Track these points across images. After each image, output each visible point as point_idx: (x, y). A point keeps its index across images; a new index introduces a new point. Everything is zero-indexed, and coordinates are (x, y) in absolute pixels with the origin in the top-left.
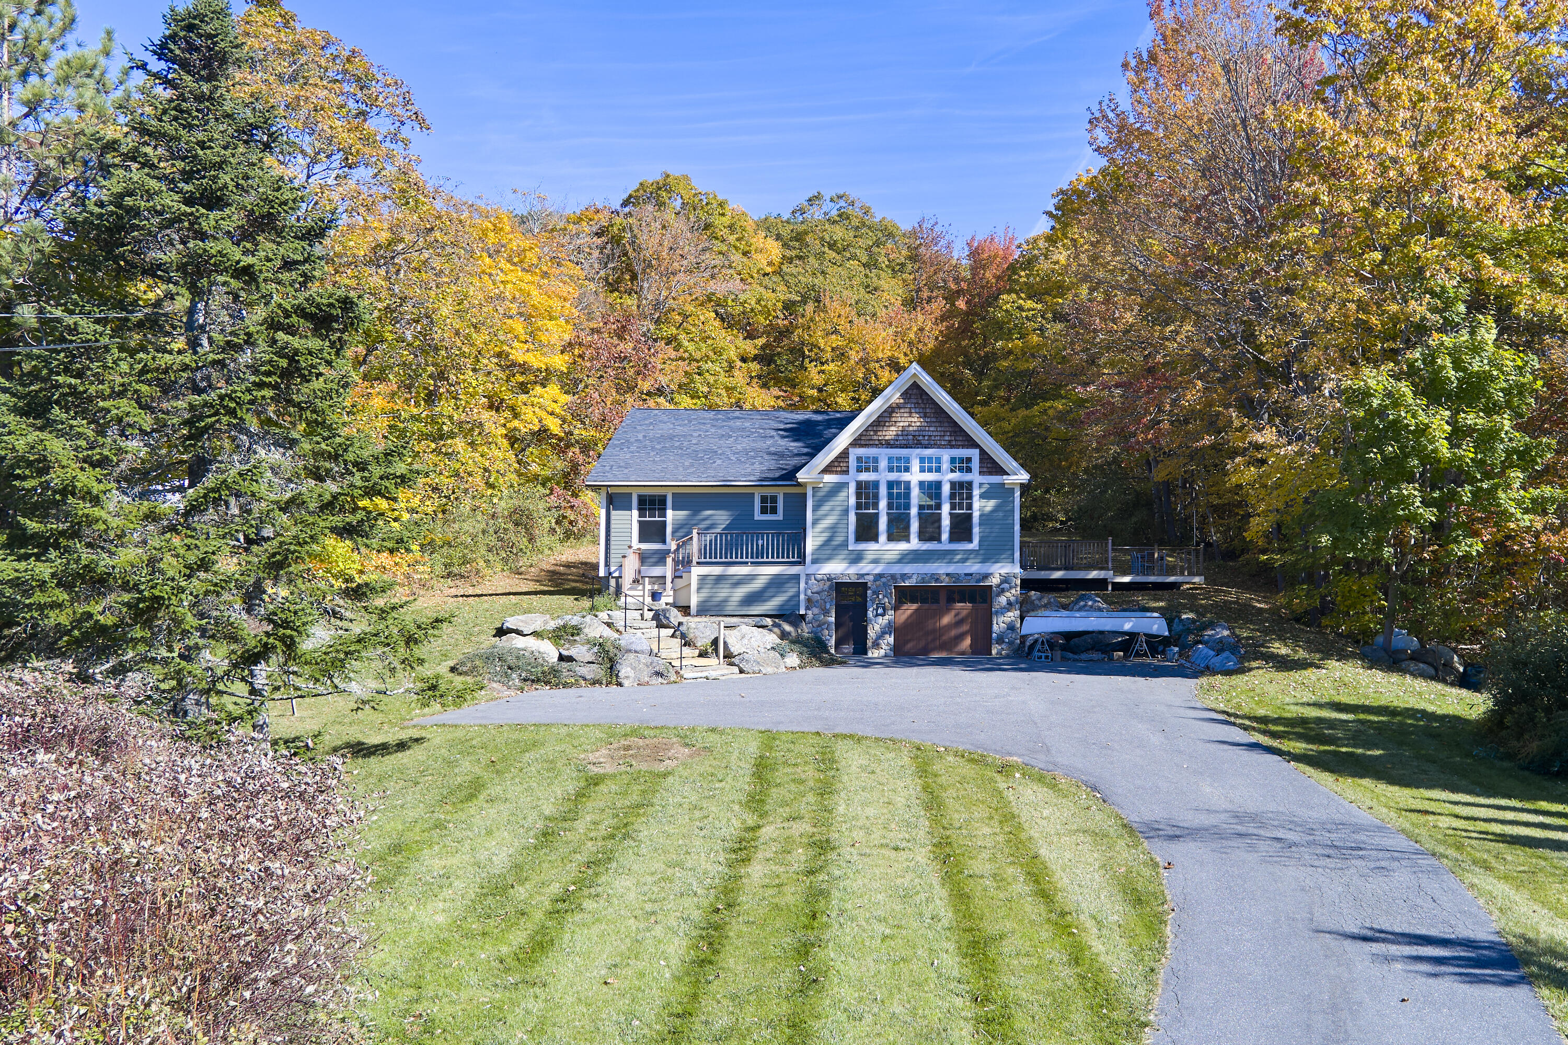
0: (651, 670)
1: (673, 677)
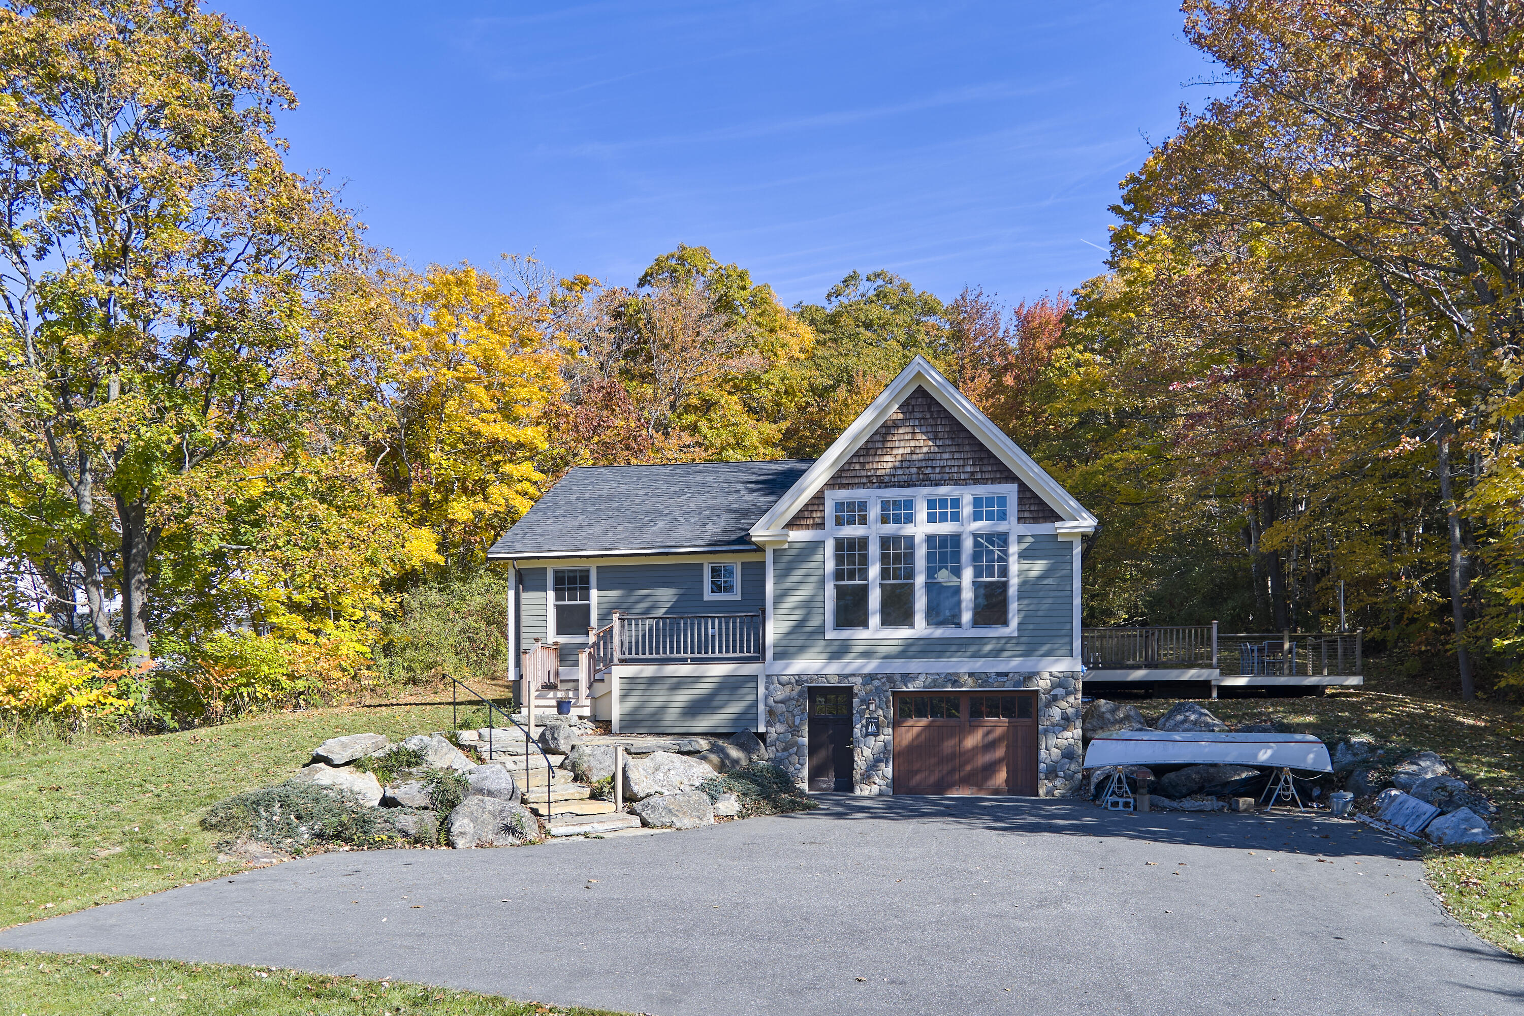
0: (501, 820)
1: (532, 833)
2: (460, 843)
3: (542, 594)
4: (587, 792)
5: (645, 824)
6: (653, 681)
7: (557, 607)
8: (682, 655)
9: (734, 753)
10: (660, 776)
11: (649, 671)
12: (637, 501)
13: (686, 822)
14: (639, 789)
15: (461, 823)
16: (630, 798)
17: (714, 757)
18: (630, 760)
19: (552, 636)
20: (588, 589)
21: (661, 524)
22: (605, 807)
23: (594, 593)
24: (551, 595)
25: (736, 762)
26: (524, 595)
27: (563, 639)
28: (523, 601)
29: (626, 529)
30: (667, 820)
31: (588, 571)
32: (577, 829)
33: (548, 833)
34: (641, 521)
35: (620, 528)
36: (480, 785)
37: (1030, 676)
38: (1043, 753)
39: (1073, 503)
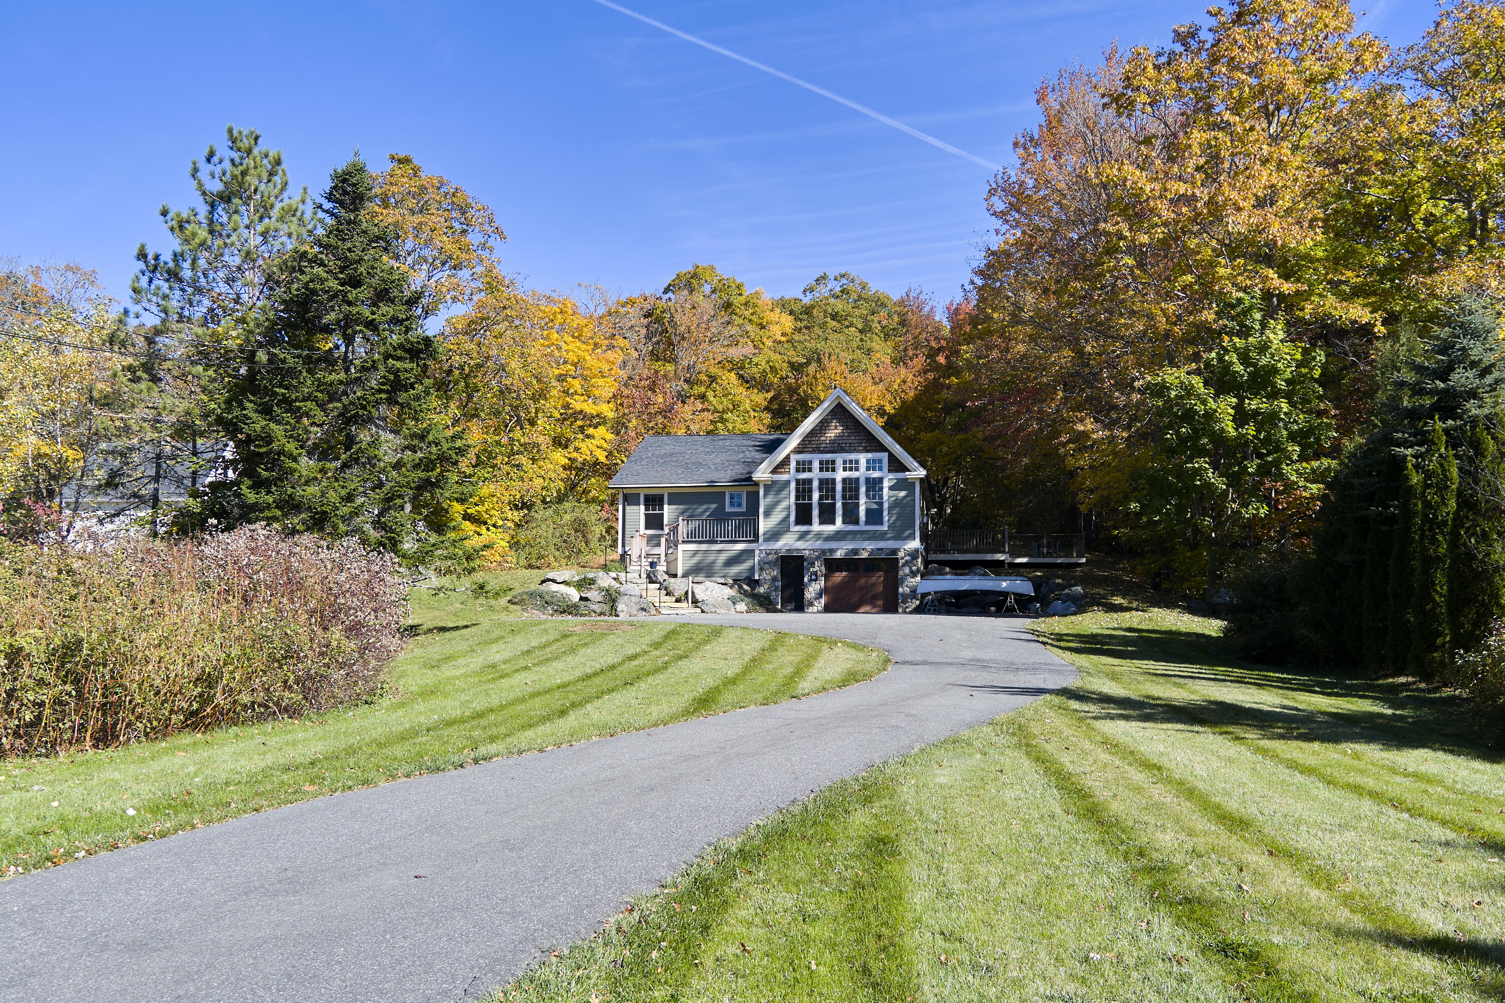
0: (639, 607)
1: (654, 612)
2: (622, 615)
3: (638, 507)
4: (675, 599)
5: (703, 612)
6: (707, 551)
7: (645, 515)
8: (715, 539)
9: (746, 587)
10: (708, 593)
12: (687, 457)
13: (722, 612)
14: (699, 597)
15: (621, 607)
16: (695, 602)
17: (736, 588)
18: (695, 585)
19: (644, 530)
20: (663, 505)
21: (702, 470)
22: (684, 605)
23: (666, 507)
24: (642, 508)
25: (746, 590)
26: (627, 508)
27: (649, 532)
28: (627, 511)
29: (683, 473)
30: (713, 610)
31: (663, 495)
32: (673, 612)
33: (660, 613)
34: (690, 468)
35: (679, 472)
36: (626, 593)
37: (895, 551)
38: (900, 590)
39: (916, 464)
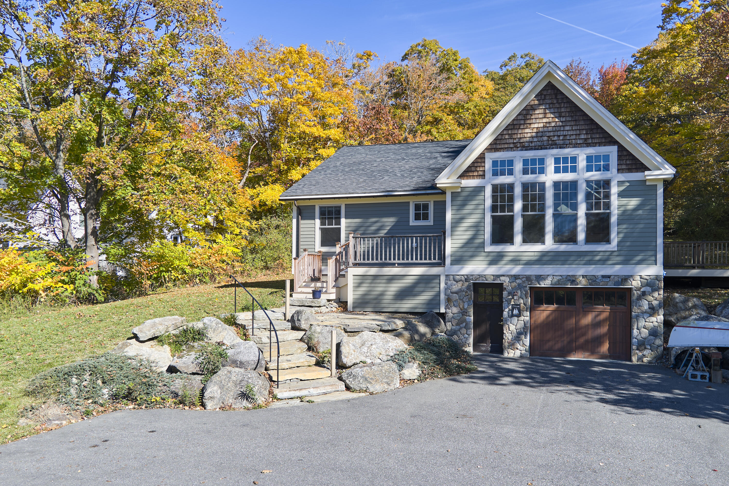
0: (238, 390)
2: (209, 405)
3: (312, 221)
4: (313, 361)
6: (376, 277)
7: (322, 229)
8: (392, 261)
11: (373, 271)
12: (375, 165)
13: (377, 388)
15: (213, 389)
17: (407, 334)
19: (318, 248)
20: (340, 218)
21: (386, 178)
23: (343, 221)
24: (318, 222)
25: (423, 335)
26: (302, 222)
27: (325, 249)
28: (301, 226)
29: (365, 181)
30: (363, 386)
31: (340, 207)
32: (298, 393)
33: (274, 397)
34: (375, 176)
35: (361, 180)
36: (236, 358)
37: (626, 279)
38: (635, 332)
